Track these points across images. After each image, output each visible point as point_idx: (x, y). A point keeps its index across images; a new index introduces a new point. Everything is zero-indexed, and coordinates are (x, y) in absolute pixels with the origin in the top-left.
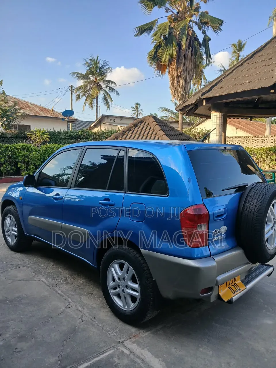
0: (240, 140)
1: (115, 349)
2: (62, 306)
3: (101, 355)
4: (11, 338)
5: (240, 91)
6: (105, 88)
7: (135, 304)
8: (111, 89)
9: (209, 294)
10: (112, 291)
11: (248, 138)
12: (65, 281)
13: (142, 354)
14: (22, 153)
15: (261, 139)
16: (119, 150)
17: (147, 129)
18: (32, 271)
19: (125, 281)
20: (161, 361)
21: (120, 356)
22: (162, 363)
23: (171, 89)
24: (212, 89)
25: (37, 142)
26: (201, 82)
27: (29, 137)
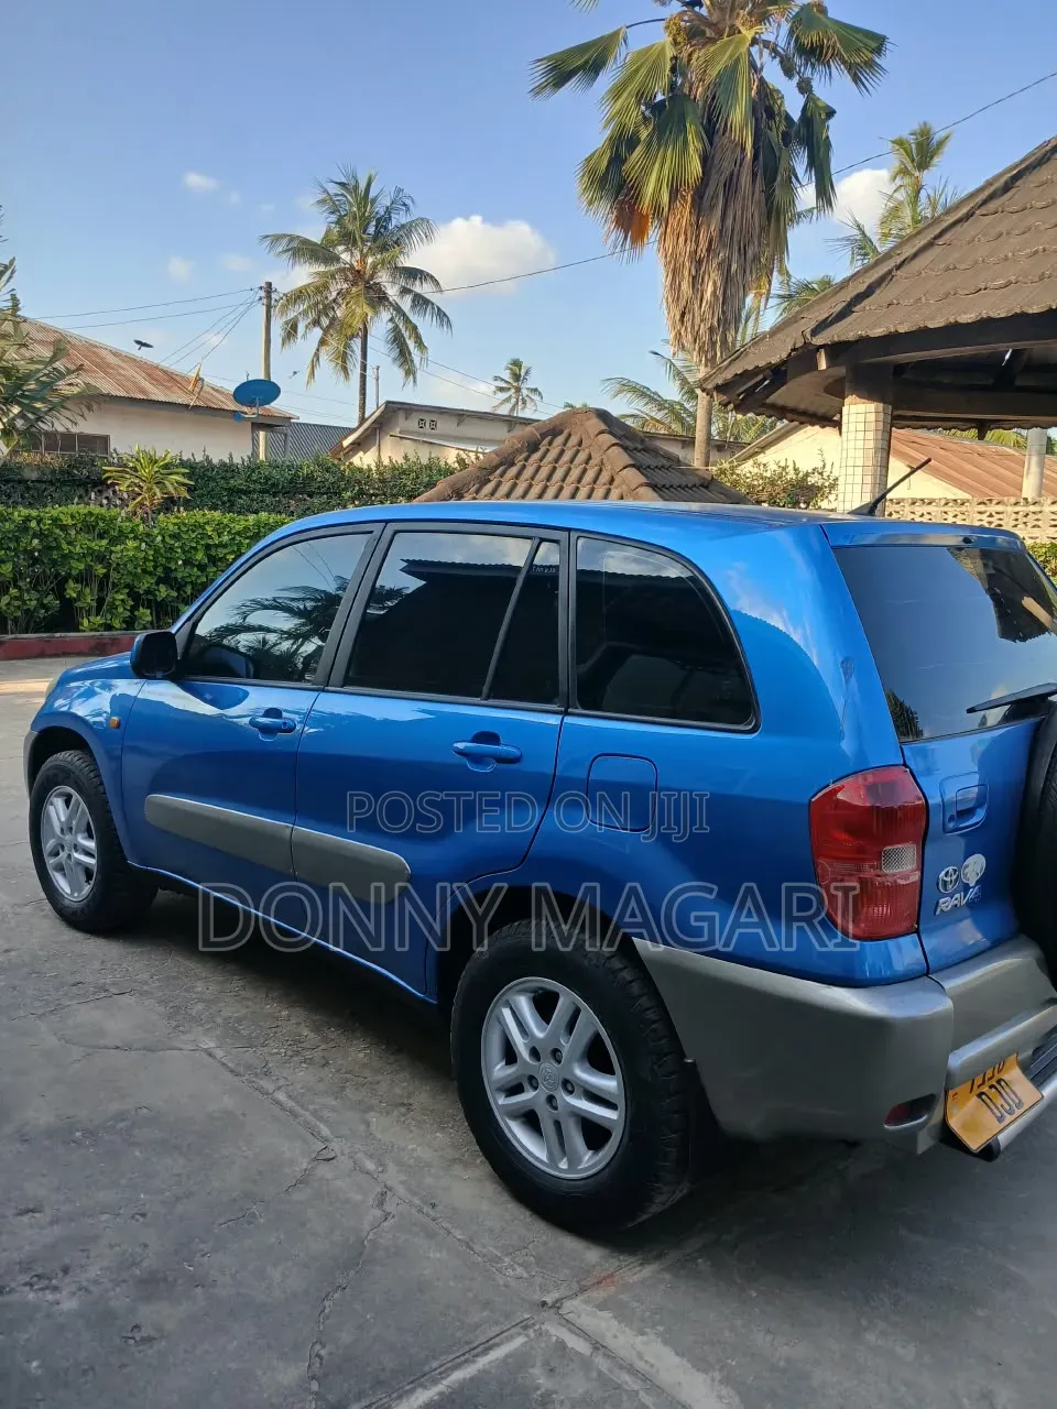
0: (929, 513)
1: (531, 1332)
2: (296, 1156)
3: (477, 1356)
4: (110, 1285)
5: (967, 318)
6: (395, 298)
7: (601, 1154)
8: (421, 302)
9: (913, 1127)
10: (500, 1101)
11: (963, 504)
12: (297, 1053)
13: (640, 1356)
14: (84, 543)
15: (1010, 509)
16: (537, 541)
17: (576, 462)
18: (162, 1009)
19: (559, 1062)
20: (721, 1382)
21: (553, 1364)
22: (724, 1392)
23: (668, 308)
24: (854, 309)
25: (141, 504)
26: (770, 285)
27: (109, 482)
